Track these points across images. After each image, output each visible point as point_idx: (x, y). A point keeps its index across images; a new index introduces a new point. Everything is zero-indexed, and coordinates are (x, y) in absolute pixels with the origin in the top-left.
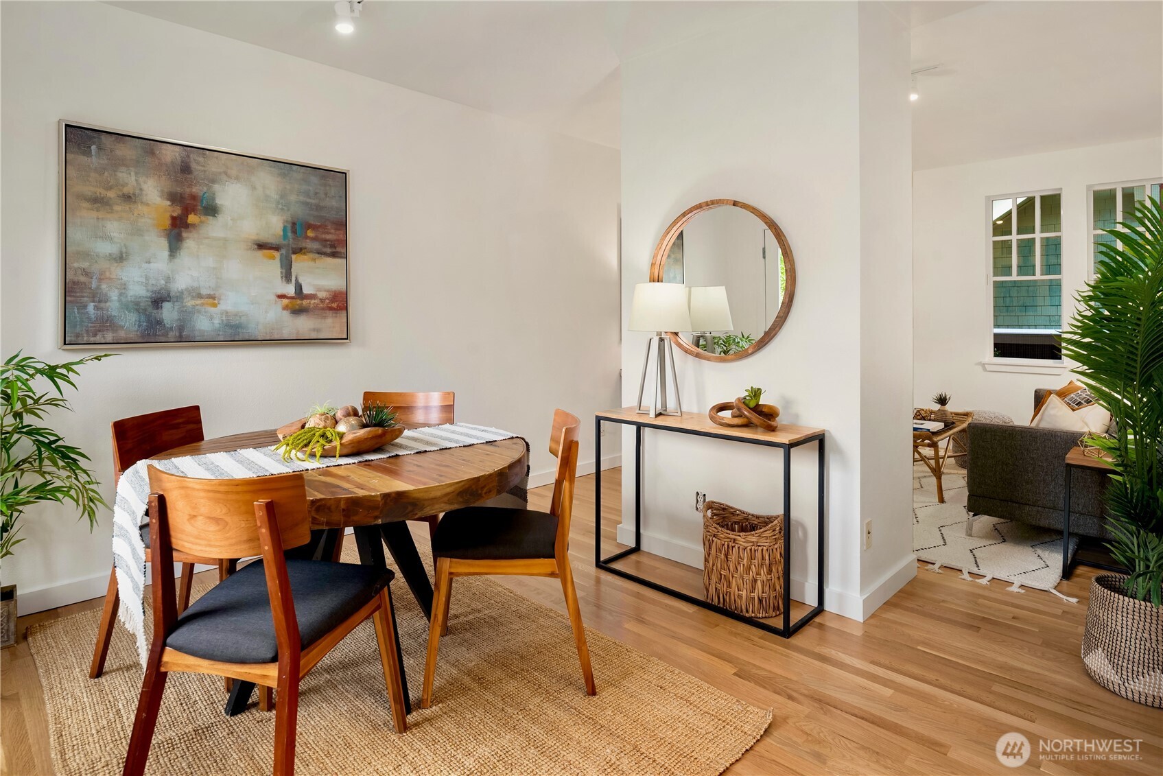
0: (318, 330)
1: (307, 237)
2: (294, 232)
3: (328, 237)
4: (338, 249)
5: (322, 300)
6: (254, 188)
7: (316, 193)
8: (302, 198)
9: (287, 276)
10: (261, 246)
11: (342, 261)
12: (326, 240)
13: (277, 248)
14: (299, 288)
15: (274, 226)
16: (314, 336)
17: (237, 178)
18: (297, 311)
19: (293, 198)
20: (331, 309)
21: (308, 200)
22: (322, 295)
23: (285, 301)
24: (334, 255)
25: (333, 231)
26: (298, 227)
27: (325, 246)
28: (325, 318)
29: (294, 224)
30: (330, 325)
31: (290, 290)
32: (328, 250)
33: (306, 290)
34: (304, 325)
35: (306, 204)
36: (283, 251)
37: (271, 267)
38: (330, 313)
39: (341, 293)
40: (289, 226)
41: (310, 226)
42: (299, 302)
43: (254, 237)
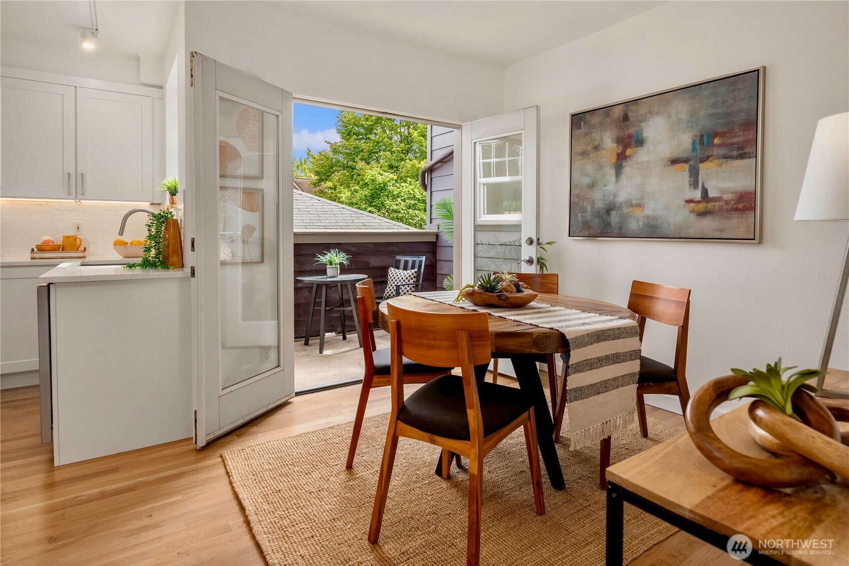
0: (722, 231)
1: (713, 145)
2: (702, 143)
3: (736, 140)
4: (747, 150)
5: (727, 202)
6: (669, 116)
7: (724, 102)
8: (710, 111)
9: (695, 184)
10: (674, 161)
12: (733, 144)
13: (686, 161)
14: (705, 192)
15: (685, 141)
16: (718, 235)
17: (658, 113)
18: (702, 214)
19: (702, 113)
20: (737, 210)
21: (716, 111)
22: (726, 197)
23: (692, 205)
24: (742, 156)
25: (741, 133)
26: (705, 138)
27: (733, 150)
28: (730, 218)
29: (702, 136)
30: (737, 225)
31: (697, 195)
32: (735, 153)
33: (712, 194)
34: (708, 225)
35: (714, 115)
36: (692, 163)
37: (682, 174)
38: (736, 214)
39: (750, 193)
40: (698, 140)
41: (716, 135)
42: (704, 204)
43: (668, 155)
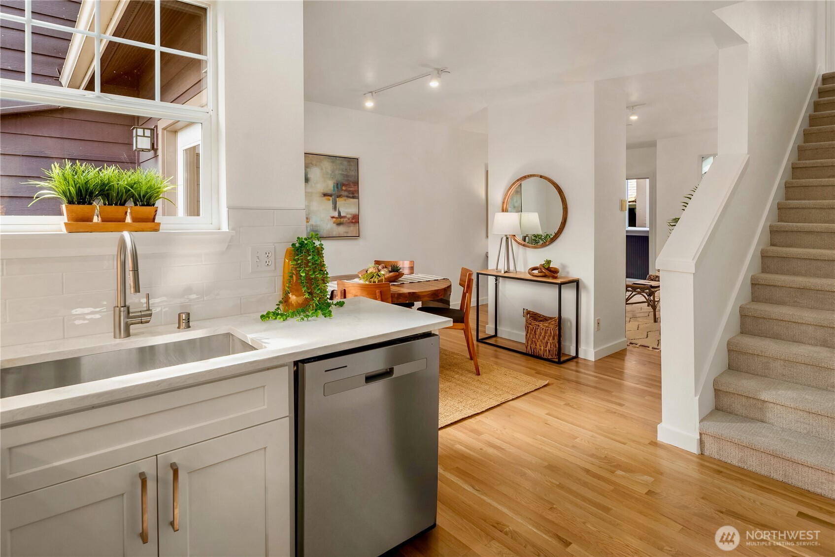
0: (347, 233)
1: (342, 190)
2: (337, 188)
3: (351, 189)
4: (355, 195)
5: (349, 219)
6: (322, 169)
7: (346, 169)
8: (340, 172)
9: (335, 208)
10: (325, 195)
11: (356, 200)
12: (350, 191)
13: (331, 196)
14: (339, 213)
15: (329, 186)
16: (346, 235)
17: (316, 165)
18: (339, 224)
19: (337, 172)
20: (352, 222)
21: (343, 173)
22: (349, 216)
23: (334, 219)
24: (353, 197)
25: (353, 186)
26: (339, 185)
27: (350, 194)
28: (350, 227)
29: (337, 184)
30: (352, 230)
31: (336, 214)
32: (351, 195)
33: (342, 214)
34: (341, 230)
35: (342, 174)
36: (333, 197)
37: (329, 204)
38: (352, 225)
39: (356, 215)
40: (336, 185)
41: (343, 185)
42: (339, 219)
43: (322, 191)
